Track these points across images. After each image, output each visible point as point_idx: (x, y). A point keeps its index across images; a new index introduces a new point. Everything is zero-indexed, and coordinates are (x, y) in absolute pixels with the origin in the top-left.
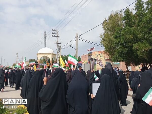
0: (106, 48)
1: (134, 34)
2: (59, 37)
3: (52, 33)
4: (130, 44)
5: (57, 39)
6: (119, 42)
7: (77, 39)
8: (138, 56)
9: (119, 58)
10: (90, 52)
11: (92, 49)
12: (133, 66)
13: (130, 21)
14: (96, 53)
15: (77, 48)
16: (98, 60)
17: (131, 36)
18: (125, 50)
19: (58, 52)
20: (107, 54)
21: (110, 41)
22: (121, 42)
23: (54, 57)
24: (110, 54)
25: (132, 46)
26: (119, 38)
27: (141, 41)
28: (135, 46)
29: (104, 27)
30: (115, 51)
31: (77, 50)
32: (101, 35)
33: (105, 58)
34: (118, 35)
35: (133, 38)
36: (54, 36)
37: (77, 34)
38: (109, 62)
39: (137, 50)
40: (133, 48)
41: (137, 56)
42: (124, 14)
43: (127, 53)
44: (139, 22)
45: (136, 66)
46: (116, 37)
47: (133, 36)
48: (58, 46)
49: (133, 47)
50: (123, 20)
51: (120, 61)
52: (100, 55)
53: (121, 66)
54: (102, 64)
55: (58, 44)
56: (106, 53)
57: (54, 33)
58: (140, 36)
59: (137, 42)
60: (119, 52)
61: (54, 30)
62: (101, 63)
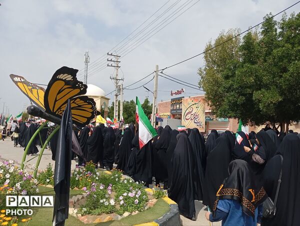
0: (208, 94)
1: (256, 76)
2: (120, 67)
3: (108, 60)
4: (249, 91)
5: (116, 71)
6: (232, 85)
7: (157, 75)
8: (261, 111)
9: (229, 113)
10: (175, 96)
11: (179, 93)
12: (252, 126)
13: (251, 53)
14: (190, 101)
15: (156, 91)
16: (192, 113)
17: (252, 80)
18: (241, 100)
19: (117, 96)
20: (208, 103)
21: (217, 83)
22: (235, 87)
23: (104, 103)
24: (214, 105)
25: (252, 94)
26: (231, 79)
27: (267, 87)
28: (256, 95)
29: (206, 57)
30: (223, 100)
31: (156, 94)
32: (200, 71)
33: (204, 111)
34: (230, 74)
35: (255, 81)
36: (112, 66)
37: (157, 66)
38: (209, 117)
39: (260, 101)
40: (254, 99)
41: (259, 111)
42: (242, 41)
43: (243, 105)
44: (266, 55)
45: (257, 126)
46: (227, 77)
47: (254, 79)
48: (119, 84)
49: (254, 97)
50: (241, 51)
51: (230, 117)
52: (196, 106)
53: (231, 125)
54: (199, 120)
55: (117, 80)
56: (206, 101)
57: (111, 61)
58: (266, 79)
59: (260, 89)
60: (229, 102)
61: (111, 55)
62: (197, 119)
